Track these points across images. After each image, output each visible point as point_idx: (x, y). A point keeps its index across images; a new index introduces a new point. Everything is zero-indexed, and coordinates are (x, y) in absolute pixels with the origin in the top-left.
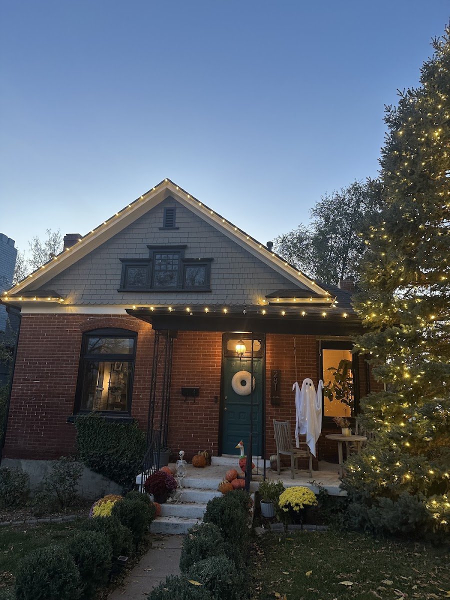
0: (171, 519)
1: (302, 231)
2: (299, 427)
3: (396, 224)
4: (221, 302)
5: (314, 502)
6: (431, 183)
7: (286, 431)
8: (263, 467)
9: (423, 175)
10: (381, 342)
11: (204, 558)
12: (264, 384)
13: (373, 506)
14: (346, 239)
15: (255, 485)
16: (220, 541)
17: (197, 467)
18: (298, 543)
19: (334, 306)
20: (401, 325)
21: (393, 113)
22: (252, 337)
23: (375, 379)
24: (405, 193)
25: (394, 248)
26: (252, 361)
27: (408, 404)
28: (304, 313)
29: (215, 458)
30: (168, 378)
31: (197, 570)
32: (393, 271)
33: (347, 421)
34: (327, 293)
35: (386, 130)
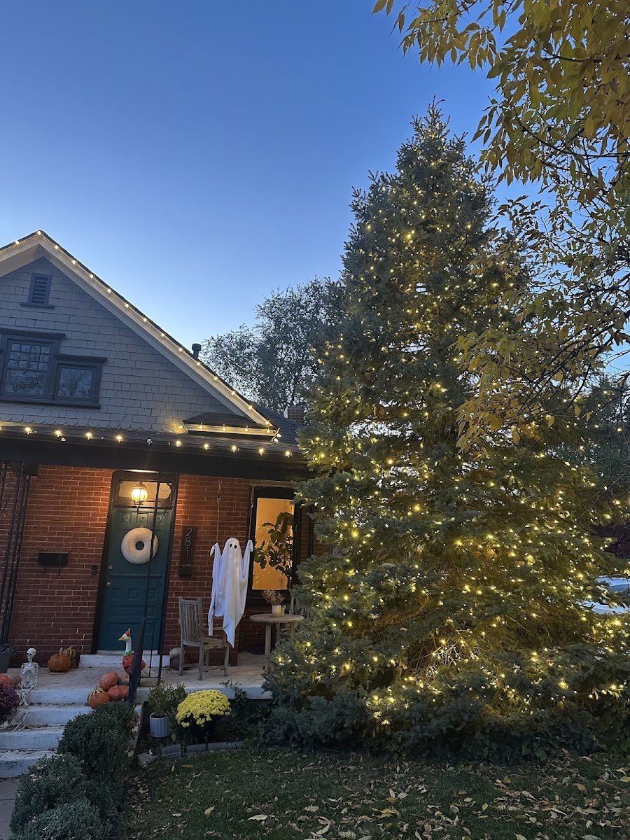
0: (5, 755)
1: (244, 333)
2: (214, 607)
3: (356, 342)
4: (113, 425)
5: (227, 711)
6: (399, 296)
7: (196, 613)
8: (158, 665)
9: (390, 285)
10: (328, 491)
11: (51, 807)
12: (170, 546)
13: (303, 708)
14: (299, 352)
15: (144, 692)
16: (80, 780)
17: (56, 672)
18: (198, 771)
19: (276, 440)
20: (353, 469)
21: (362, 200)
22: (158, 479)
23: (318, 539)
24: (369, 305)
25: (352, 373)
26: (156, 513)
27: (355, 571)
28: (234, 448)
29: (87, 656)
30: (17, 537)
31: (38, 828)
32: (348, 401)
33: (280, 595)
34: (267, 423)
35: (353, 220)
